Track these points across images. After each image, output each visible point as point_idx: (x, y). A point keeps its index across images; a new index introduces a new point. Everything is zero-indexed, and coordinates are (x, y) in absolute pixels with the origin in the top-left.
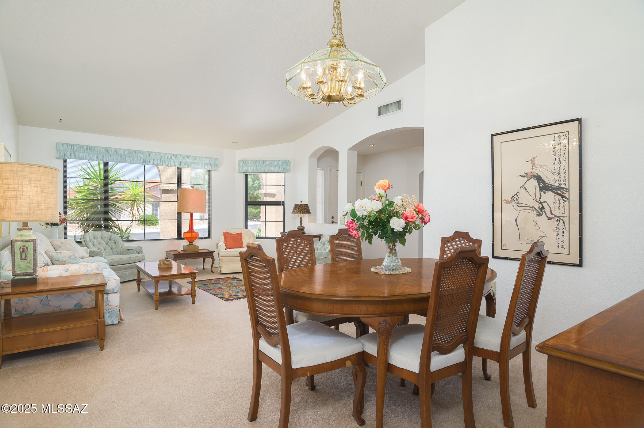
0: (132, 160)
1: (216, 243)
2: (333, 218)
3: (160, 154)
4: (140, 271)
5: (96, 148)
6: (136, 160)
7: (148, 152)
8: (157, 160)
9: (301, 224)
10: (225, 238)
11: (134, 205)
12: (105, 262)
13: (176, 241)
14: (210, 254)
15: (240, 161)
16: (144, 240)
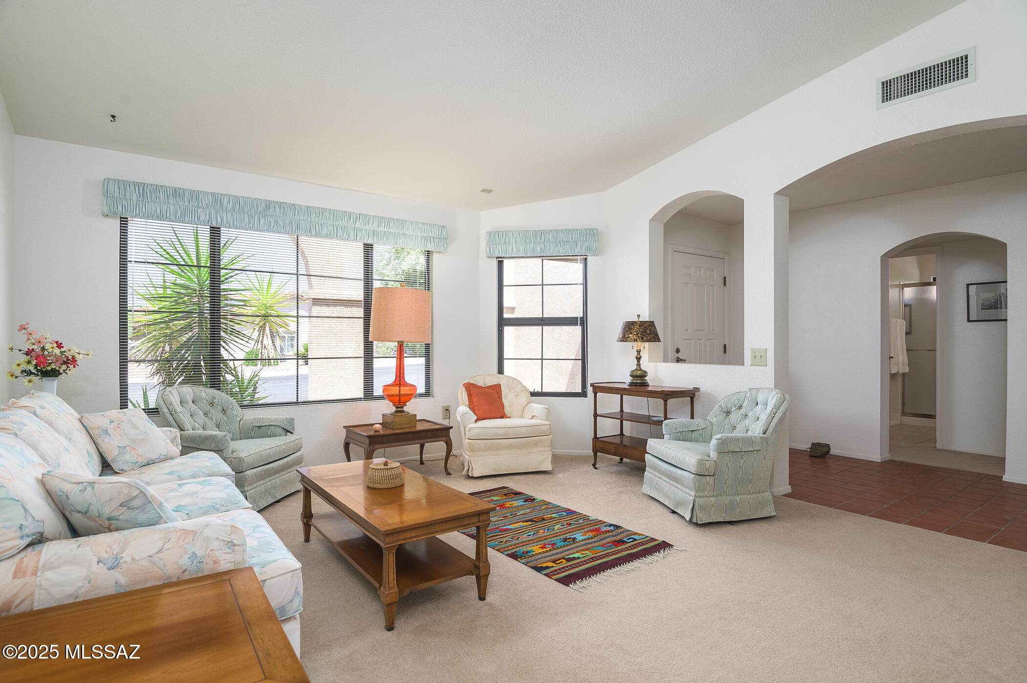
0: (273, 223)
1: (443, 407)
2: (678, 351)
3: (334, 213)
4: (310, 489)
5: (195, 195)
6: (281, 223)
7: (307, 207)
8: (326, 227)
9: (639, 365)
10: (470, 396)
11: (265, 327)
12: (226, 475)
13: (364, 403)
14: (442, 433)
15: (490, 233)
16: (297, 403)
